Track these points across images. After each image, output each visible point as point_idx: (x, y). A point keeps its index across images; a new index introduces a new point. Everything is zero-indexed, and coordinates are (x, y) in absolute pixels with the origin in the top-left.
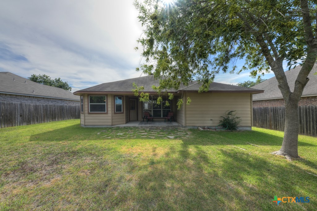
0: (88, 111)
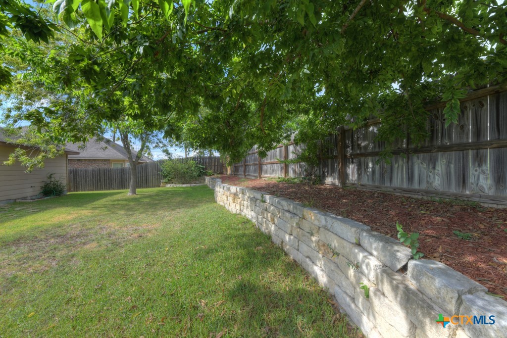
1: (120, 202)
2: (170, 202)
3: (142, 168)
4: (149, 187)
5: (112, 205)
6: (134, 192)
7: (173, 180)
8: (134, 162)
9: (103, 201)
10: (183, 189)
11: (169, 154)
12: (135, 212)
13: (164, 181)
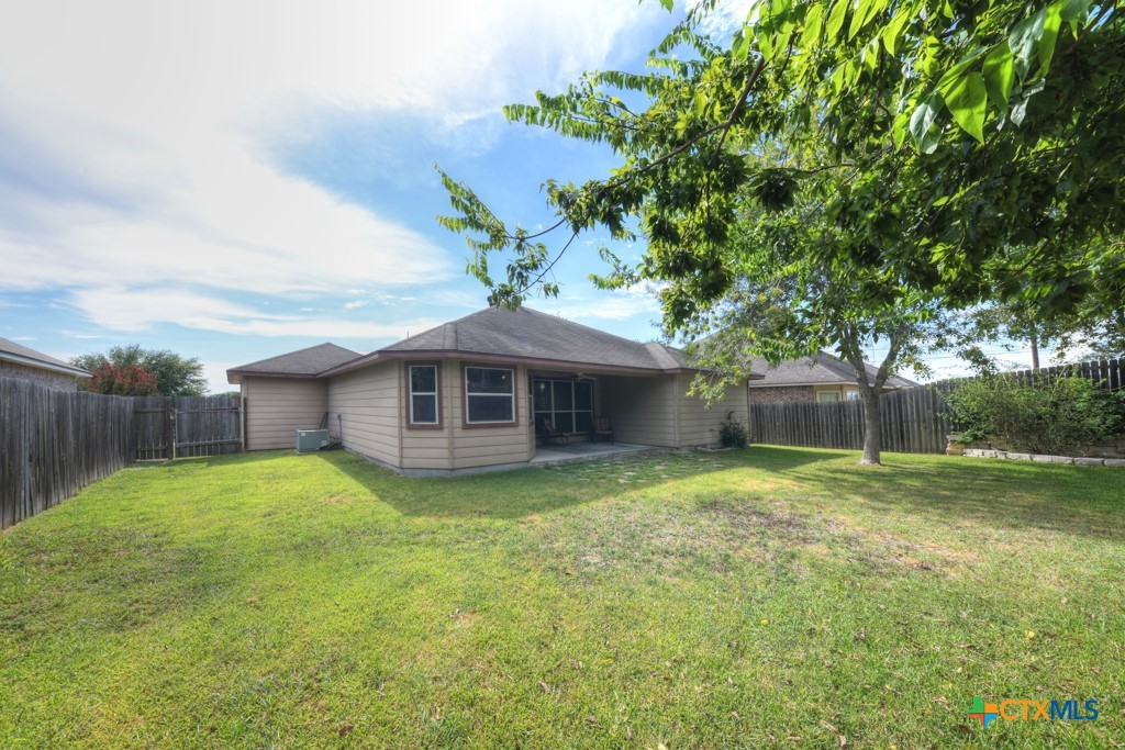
0: (464, 421)
1: (846, 476)
2: (997, 502)
3: (889, 404)
4: (909, 451)
5: (830, 478)
6: (876, 459)
7: (991, 437)
8: (871, 388)
9: (810, 468)
10: (1039, 470)
11: (985, 362)
12: (892, 506)
13: (959, 437)
